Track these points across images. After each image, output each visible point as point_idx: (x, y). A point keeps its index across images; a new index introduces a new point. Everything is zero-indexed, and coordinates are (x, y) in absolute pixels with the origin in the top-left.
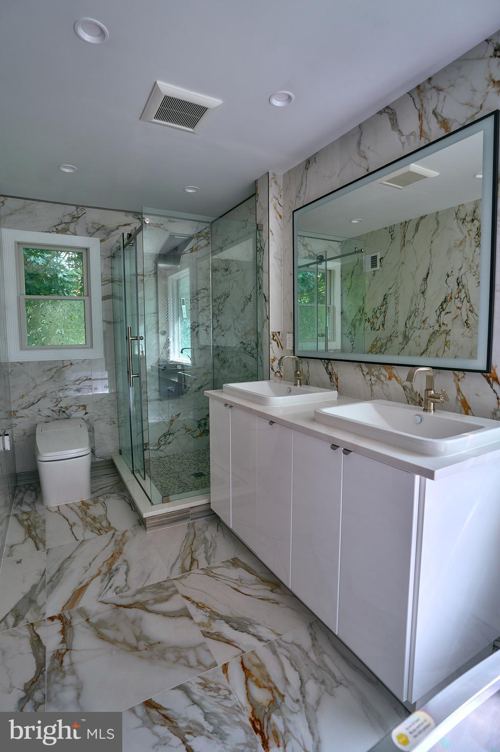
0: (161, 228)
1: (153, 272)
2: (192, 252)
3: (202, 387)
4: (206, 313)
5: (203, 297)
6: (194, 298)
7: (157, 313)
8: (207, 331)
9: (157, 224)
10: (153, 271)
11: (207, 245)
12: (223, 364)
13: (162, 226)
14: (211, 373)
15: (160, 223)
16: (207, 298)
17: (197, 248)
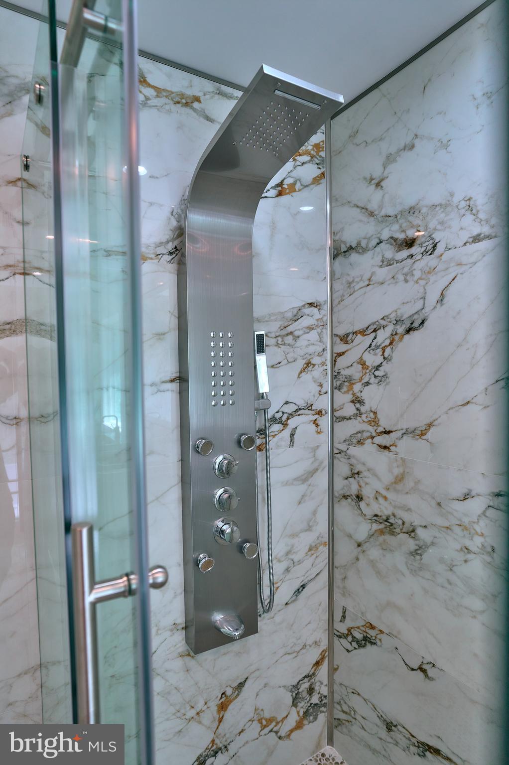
0: (195, 110)
1: (170, 247)
2: (280, 194)
3: (303, 587)
4: (317, 372)
5: (310, 328)
6: (284, 332)
7: (182, 379)
8: (317, 425)
9: (182, 95)
10: (168, 242)
11: (316, 181)
12: (382, 532)
13: (196, 105)
14: (325, 544)
15: (189, 92)
16: (319, 330)
17: (294, 184)
